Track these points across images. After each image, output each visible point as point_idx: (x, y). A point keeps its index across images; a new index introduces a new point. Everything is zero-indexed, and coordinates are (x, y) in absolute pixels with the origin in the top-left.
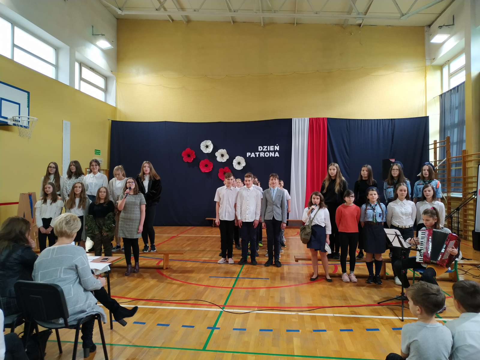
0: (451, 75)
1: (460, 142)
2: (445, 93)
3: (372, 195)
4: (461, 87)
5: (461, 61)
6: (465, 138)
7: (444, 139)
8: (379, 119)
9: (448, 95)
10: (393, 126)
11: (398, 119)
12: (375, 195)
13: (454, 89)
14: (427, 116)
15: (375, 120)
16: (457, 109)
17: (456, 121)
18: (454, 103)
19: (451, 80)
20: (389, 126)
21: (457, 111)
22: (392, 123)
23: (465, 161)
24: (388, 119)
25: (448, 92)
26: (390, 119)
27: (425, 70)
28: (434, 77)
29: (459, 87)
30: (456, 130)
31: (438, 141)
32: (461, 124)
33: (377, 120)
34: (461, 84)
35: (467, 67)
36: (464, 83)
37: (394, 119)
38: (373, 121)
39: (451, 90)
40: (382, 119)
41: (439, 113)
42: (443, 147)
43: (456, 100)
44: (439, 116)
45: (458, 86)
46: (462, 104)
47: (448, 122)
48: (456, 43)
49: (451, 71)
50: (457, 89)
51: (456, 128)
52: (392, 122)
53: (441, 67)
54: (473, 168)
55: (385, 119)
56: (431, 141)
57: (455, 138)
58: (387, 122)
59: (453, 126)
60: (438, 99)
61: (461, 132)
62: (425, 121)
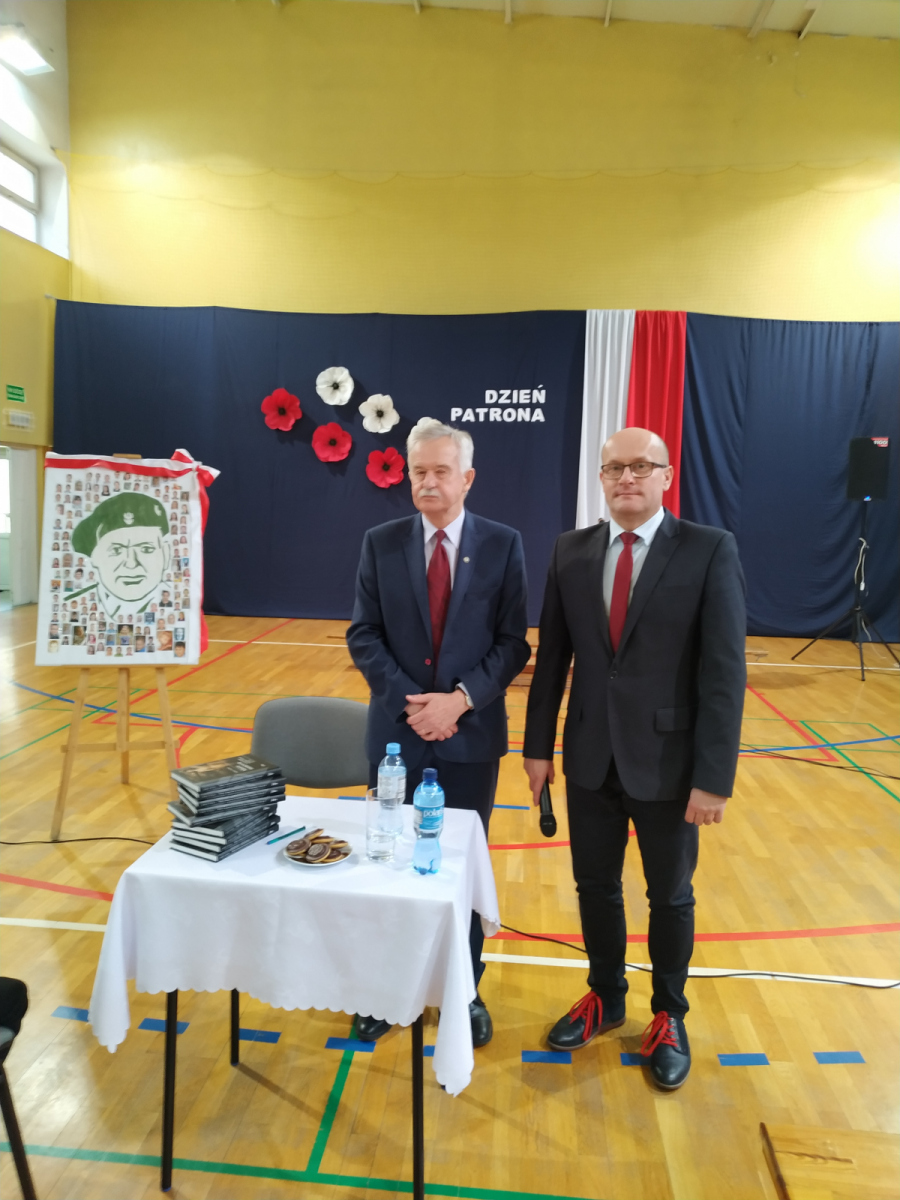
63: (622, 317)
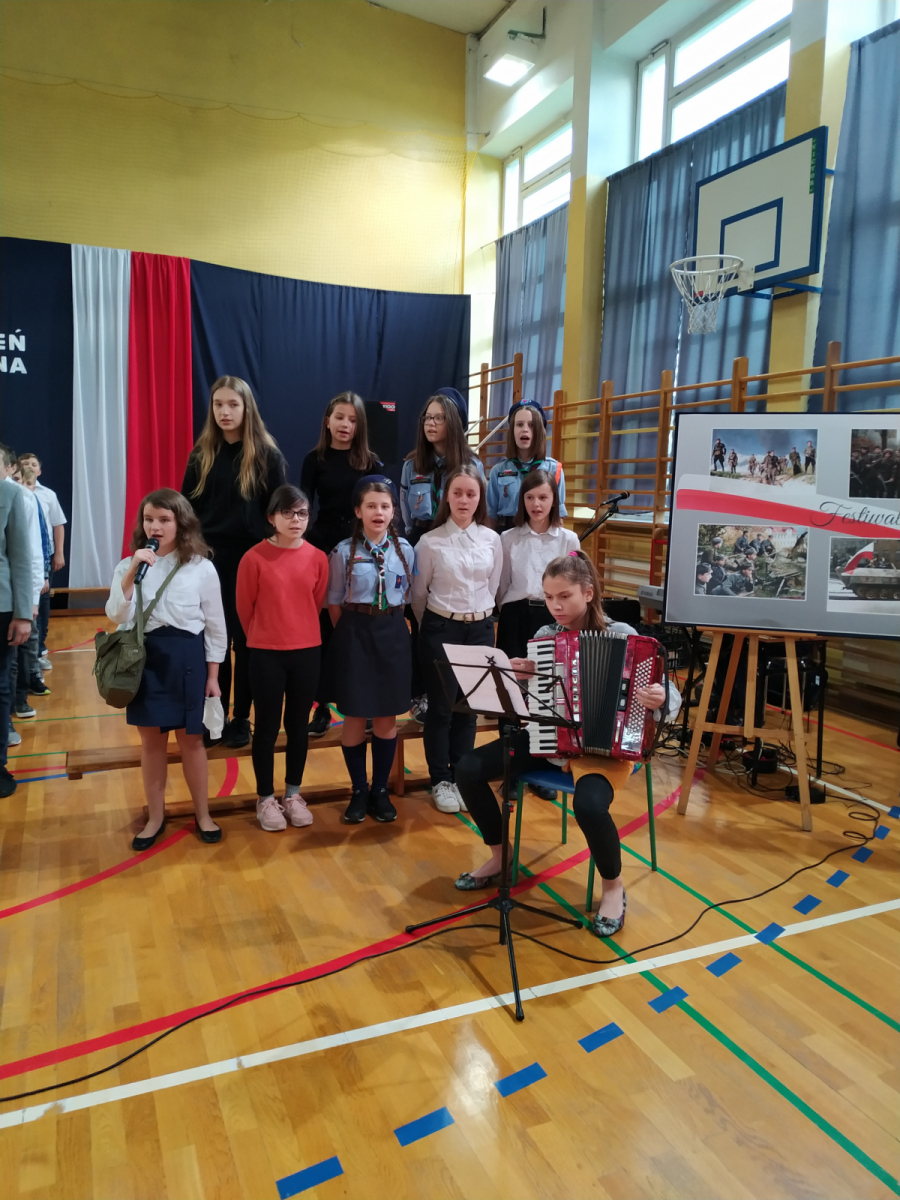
0: (526, 189)
1: (547, 371)
2: (511, 235)
3: (372, 506)
4: (554, 219)
5: (560, 145)
6: (559, 360)
7: (505, 362)
8: (346, 287)
9: (519, 241)
10: (382, 313)
11: (395, 293)
12: (384, 507)
13: (536, 224)
14: (465, 293)
15: (333, 286)
16: (540, 282)
17: (537, 317)
18: (534, 267)
19: (527, 201)
20: (370, 310)
21: (540, 288)
22: (379, 303)
23: (560, 420)
24: (369, 290)
25: (520, 231)
26: (373, 291)
27: (463, 162)
28: (482, 186)
29: (549, 221)
30: (535, 339)
31: (490, 367)
32: (552, 320)
33: (341, 287)
34: (554, 213)
35: (577, 163)
36: (564, 208)
37: (385, 292)
38: (329, 290)
39: (527, 228)
40: (354, 289)
41: (494, 290)
42: (500, 384)
43: (536, 256)
44: (494, 296)
45: (546, 219)
46: (555, 267)
47: (517, 316)
48: (548, 91)
49: (528, 177)
50: (543, 225)
51: (535, 334)
52: (379, 298)
53: (500, 164)
54: (578, 441)
55: (360, 289)
56: (475, 366)
57: (531, 364)
58: (366, 298)
59: (530, 328)
60: (492, 250)
61: (549, 346)
62: (459, 306)
63: (116, 256)
